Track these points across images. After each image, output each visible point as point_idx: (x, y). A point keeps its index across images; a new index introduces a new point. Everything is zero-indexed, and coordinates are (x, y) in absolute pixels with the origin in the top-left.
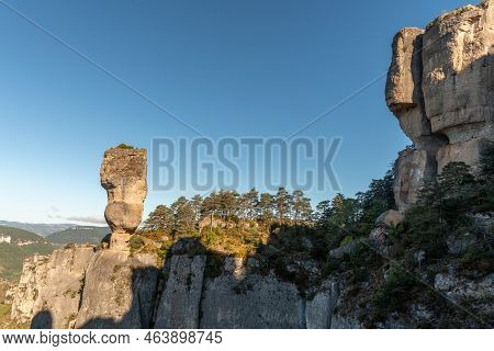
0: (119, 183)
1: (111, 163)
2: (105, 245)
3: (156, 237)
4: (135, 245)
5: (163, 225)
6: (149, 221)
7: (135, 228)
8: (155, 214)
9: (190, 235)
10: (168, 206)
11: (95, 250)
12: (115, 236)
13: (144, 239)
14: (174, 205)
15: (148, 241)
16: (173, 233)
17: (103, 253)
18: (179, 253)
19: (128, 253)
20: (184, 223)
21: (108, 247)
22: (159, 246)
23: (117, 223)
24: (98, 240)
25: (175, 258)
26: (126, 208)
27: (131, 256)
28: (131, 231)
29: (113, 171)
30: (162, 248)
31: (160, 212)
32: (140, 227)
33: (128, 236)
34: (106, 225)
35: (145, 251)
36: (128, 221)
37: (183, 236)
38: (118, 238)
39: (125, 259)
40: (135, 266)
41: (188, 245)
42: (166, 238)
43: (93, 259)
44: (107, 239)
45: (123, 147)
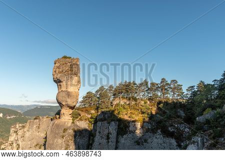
0: (64, 79)
1: (58, 67)
2: (58, 116)
3: (87, 111)
4: (75, 116)
5: (91, 104)
6: (83, 102)
7: (75, 106)
8: (86, 97)
9: (107, 110)
10: (94, 92)
11: (52, 120)
12: (63, 111)
13: (80, 112)
14: (97, 92)
15: (83, 114)
16: (97, 109)
17: (57, 121)
18: (102, 120)
19: (71, 121)
20: (104, 102)
21: (59, 118)
22: (90, 116)
23: (64, 103)
24: (53, 114)
25: (99, 124)
26: (69, 94)
27: (73, 123)
28: (72, 108)
29: (60, 72)
30: (91, 118)
31: (89, 96)
32: (78, 105)
33: (71, 111)
34: (58, 105)
35: (81, 120)
36: (70, 102)
37: (103, 110)
38: (65, 112)
39: (69, 125)
40: (76, 129)
41: (106, 115)
42: (93, 112)
43: (51, 125)
44: (59, 113)
45: (65, 57)
